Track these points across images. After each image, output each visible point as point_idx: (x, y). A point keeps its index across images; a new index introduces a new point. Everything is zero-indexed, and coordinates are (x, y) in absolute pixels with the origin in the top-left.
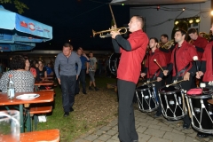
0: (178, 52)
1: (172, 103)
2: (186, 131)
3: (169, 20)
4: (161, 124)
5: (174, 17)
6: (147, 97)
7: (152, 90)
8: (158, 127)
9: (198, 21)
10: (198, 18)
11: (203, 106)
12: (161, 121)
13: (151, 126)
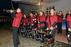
1: (30, 33)
2: (33, 40)
3: (30, 9)
4: (27, 39)
5: (31, 9)
8: (26, 40)
11: (37, 33)
12: (27, 38)
13: (24, 40)
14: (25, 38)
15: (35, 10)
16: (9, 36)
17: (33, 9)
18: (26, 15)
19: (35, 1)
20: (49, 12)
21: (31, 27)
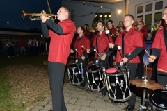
0: (99, 39)
1: (97, 79)
6: (77, 74)
7: (80, 68)
9: (110, 16)
10: (110, 14)
12: (88, 91)
13: (80, 97)
15: (105, 14)
16: (43, 82)
17: (99, 12)
18: (83, 28)
21: (97, 62)
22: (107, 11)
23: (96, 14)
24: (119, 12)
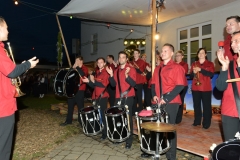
1: (119, 125)
2: (129, 152)
5: (124, 37)
8: (102, 152)
9: (144, 43)
10: (144, 40)
12: (106, 144)
14: (101, 146)
15: (138, 40)
19: (138, 10)
20: (189, 46)
21: (119, 103)
22: (140, 36)
23: (126, 40)
24: (156, 37)
